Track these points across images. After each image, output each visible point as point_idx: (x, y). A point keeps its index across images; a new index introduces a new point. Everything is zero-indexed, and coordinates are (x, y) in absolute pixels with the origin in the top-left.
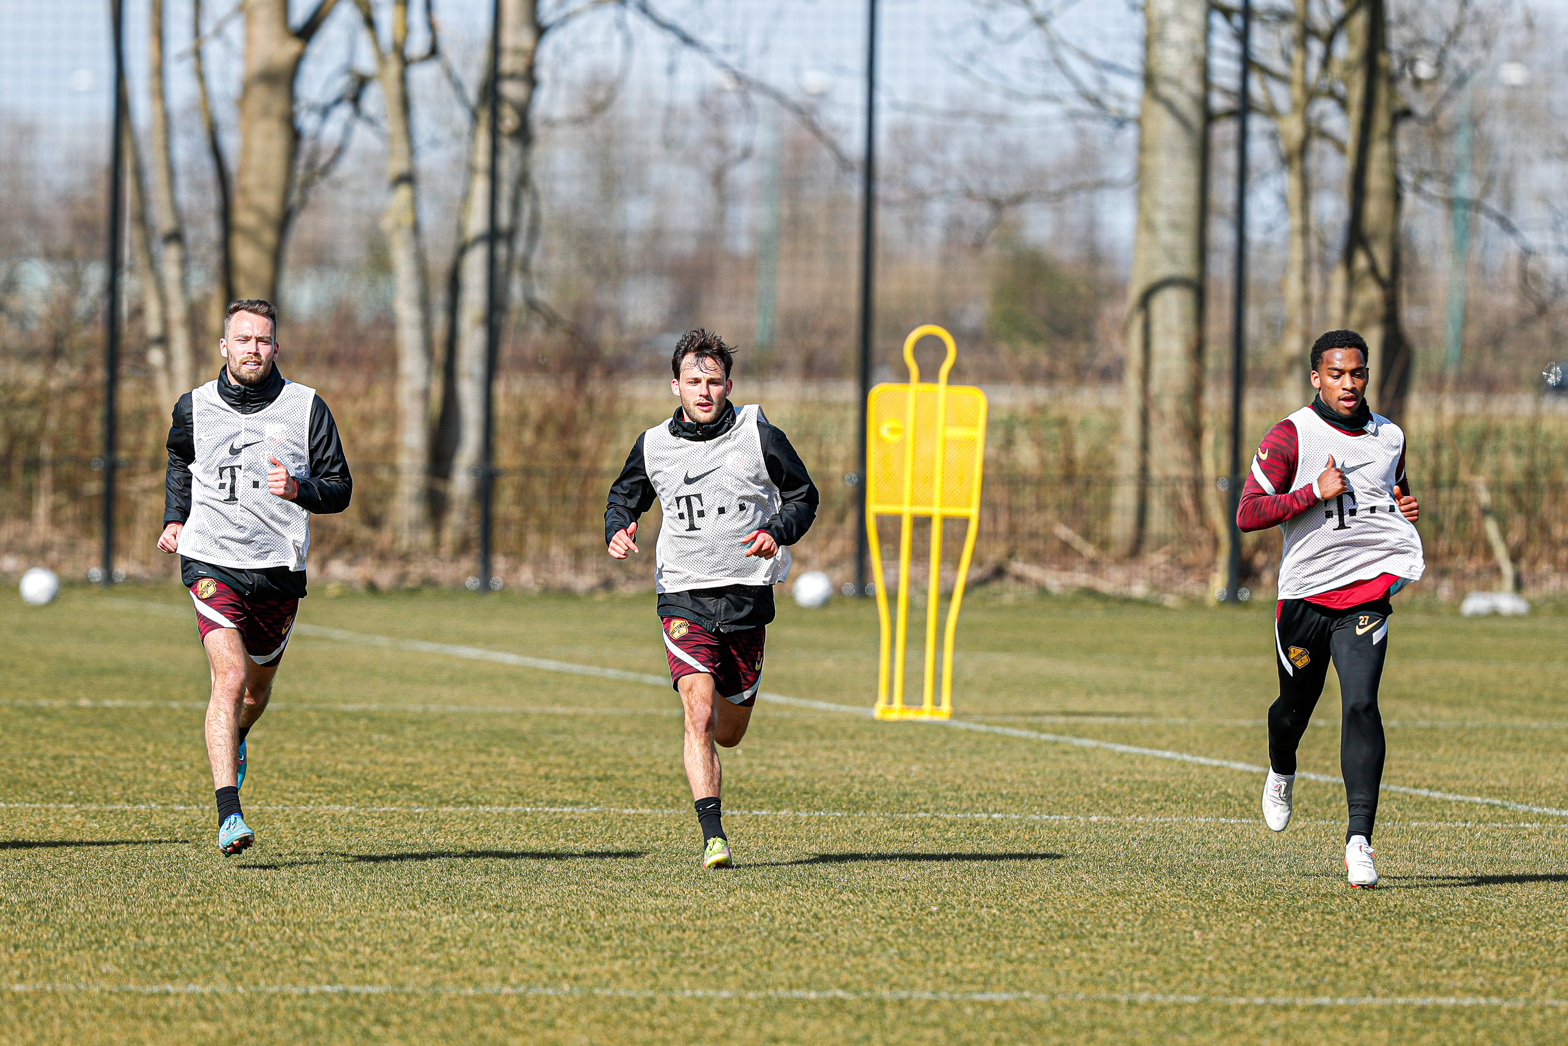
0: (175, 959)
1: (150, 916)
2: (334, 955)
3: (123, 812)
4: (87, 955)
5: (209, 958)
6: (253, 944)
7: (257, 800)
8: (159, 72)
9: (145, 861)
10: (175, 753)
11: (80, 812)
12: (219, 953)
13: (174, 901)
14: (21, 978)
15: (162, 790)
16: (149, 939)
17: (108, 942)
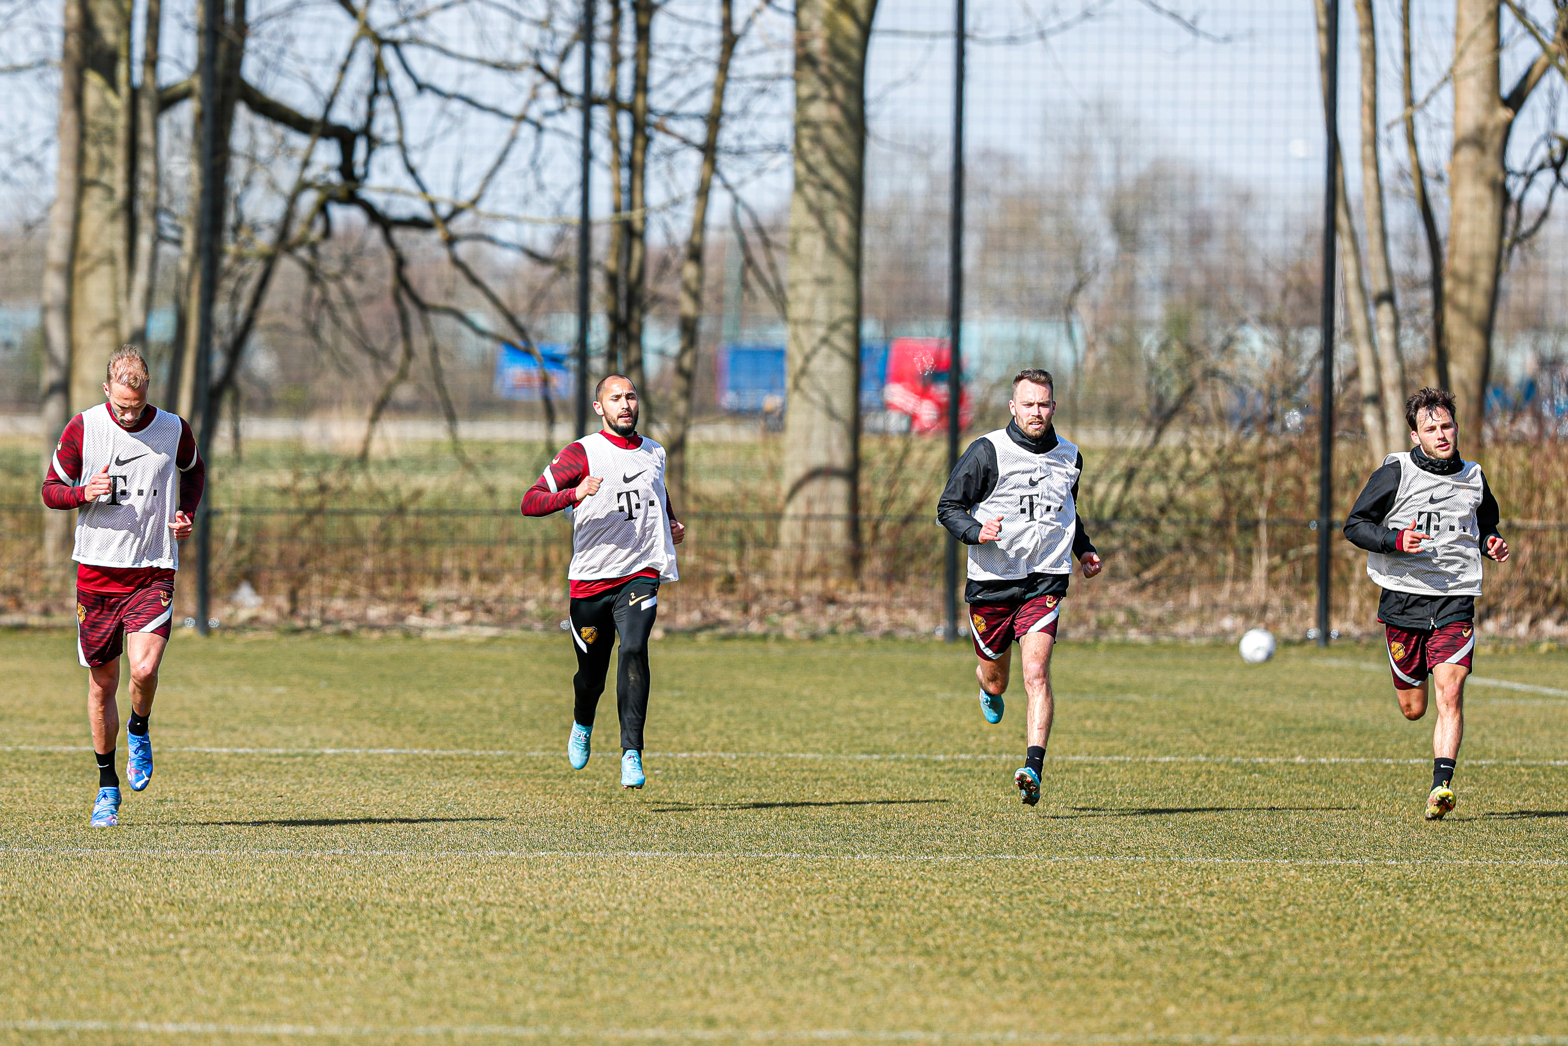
0: (1385, 1012)
1: (1363, 968)
2: (1542, 1007)
3: (1336, 867)
4: (1299, 1009)
5: (1420, 1011)
6: (1462, 996)
7: (1468, 855)
8: (1373, 140)
9: (1357, 915)
10: (1388, 809)
11: (1294, 867)
12: (1430, 1005)
13: (1386, 954)
14: (1235, 1031)
15: (1374, 845)
16: (1360, 992)
17: (1320, 994)
